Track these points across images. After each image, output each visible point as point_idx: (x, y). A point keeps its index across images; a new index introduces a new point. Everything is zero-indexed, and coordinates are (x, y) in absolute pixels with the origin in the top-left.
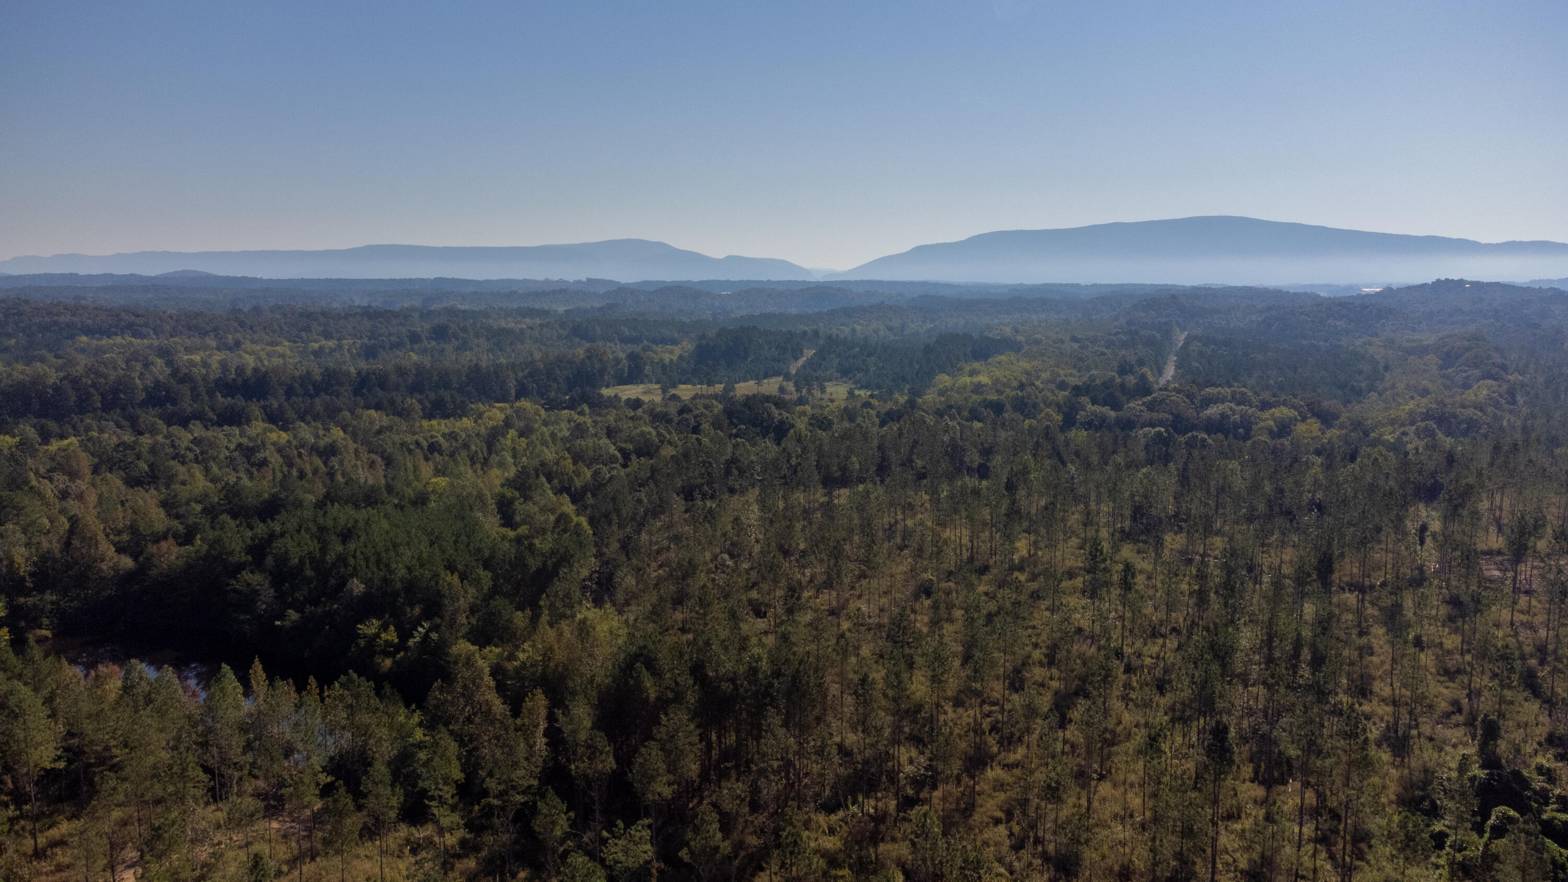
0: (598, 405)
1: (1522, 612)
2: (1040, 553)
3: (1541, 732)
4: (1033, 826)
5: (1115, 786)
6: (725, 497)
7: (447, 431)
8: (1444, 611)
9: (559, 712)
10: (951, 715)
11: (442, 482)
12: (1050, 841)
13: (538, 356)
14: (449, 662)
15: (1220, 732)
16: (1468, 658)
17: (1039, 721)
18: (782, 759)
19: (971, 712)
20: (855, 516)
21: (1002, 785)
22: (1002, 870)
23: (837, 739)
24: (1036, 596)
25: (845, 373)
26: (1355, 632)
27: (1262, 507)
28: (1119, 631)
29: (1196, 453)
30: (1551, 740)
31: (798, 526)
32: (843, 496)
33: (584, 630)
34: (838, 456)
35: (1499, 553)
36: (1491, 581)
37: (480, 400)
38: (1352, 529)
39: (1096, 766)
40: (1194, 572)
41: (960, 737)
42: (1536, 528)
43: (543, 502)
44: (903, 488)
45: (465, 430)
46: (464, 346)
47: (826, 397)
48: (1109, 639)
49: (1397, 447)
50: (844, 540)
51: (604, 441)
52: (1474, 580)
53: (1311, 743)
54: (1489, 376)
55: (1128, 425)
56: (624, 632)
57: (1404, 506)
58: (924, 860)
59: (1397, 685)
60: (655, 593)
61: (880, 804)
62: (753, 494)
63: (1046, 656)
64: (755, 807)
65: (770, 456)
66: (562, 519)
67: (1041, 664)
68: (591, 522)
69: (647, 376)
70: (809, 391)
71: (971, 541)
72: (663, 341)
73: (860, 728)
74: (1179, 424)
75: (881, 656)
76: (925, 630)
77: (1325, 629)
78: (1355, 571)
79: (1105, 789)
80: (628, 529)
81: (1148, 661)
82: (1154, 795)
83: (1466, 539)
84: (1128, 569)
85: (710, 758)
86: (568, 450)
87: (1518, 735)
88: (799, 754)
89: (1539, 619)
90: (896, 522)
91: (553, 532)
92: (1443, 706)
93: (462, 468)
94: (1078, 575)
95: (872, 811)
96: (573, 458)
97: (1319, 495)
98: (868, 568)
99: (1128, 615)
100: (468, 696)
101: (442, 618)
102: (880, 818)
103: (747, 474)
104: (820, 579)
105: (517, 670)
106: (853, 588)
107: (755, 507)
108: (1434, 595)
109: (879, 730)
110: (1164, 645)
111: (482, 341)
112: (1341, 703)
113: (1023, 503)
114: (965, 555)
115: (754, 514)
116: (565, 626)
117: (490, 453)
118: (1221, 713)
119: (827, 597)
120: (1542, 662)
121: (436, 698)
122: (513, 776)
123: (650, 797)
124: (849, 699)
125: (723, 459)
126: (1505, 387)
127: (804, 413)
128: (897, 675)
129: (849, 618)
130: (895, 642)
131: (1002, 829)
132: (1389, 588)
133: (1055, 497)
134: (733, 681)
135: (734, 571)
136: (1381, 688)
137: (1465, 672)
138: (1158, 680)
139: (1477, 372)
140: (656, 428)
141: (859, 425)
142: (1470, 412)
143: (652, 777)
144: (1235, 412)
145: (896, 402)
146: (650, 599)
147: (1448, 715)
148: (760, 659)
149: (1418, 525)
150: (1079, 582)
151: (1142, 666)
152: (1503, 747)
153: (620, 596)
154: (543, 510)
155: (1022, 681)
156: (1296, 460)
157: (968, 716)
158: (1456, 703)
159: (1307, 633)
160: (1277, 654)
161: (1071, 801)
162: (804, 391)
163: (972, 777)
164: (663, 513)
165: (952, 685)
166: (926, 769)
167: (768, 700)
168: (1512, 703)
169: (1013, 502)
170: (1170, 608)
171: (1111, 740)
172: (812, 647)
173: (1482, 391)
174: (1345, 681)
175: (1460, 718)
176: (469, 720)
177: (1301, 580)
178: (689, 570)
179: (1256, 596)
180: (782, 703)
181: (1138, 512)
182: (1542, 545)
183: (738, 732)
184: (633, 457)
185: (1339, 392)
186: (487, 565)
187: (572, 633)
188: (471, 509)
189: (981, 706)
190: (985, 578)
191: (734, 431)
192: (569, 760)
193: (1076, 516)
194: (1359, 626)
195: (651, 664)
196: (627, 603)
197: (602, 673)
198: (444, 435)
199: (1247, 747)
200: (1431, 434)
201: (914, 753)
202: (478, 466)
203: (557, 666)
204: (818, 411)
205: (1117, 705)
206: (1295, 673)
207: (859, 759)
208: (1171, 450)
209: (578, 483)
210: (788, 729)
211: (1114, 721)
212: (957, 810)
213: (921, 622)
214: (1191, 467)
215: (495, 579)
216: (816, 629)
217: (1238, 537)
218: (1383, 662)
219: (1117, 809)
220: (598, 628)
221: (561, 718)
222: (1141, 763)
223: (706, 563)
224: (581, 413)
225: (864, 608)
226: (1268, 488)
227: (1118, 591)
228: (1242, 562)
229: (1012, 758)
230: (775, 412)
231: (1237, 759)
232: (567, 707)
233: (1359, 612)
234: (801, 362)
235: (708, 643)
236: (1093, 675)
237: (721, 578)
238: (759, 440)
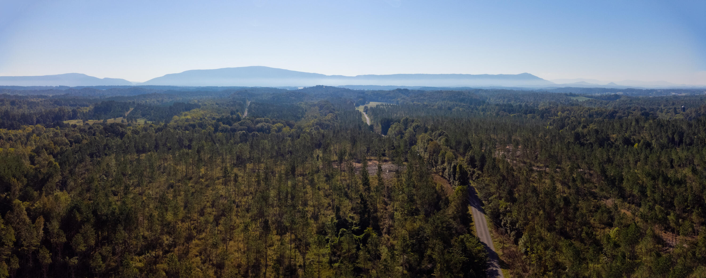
0: (62, 126)
1: (343, 176)
2: (208, 172)
3: (350, 207)
4: (209, 256)
5: (235, 242)
6: (104, 156)
7: (14, 134)
8: (325, 179)
9: (48, 223)
10: (180, 225)
11: (12, 149)
12: (214, 260)
13: (43, 110)
14: (12, 205)
15: (266, 222)
16: (331, 191)
17: (209, 225)
18: (123, 240)
19: (187, 224)
20: (148, 163)
21: (198, 245)
22: (199, 270)
23: (142, 234)
24: (207, 186)
25: (143, 116)
26: (302, 188)
27: (275, 154)
28: (234, 195)
29: (255, 138)
30: (352, 209)
31: (128, 166)
32: (143, 156)
33: (57, 198)
34: (141, 143)
35: (337, 161)
36: (335, 169)
37: (25, 124)
38: (300, 158)
39: (228, 237)
40: (256, 175)
41: (183, 231)
42: (344, 153)
43: (44, 157)
44: (164, 153)
45: (20, 133)
46: (20, 107)
47: (137, 123)
48: (231, 198)
49: (309, 134)
50: (144, 170)
51: (64, 138)
52: (331, 169)
53: (293, 221)
54: (331, 112)
55: (234, 130)
56: (70, 199)
57: (313, 150)
58: (172, 268)
59: (314, 201)
60: (80, 187)
61: (157, 253)
62: (113, 156)
63: (211, 204)
64: (114, 254)
65: (119, 143)
66: (50, 163)
67: (209, 207)
68: (60, 164)
69: (78, 117)
70: (132, 122)
71: (186, 170)
72: (84, 106)
73: (150, 230)
74: (249, 130)
75: (157, 208)
76: (171, 199)
77: (294, 188)
78: (301, 170)
79: (232, 243)
80: (72, 167)
81: (243, 203)
82: (247, 243)
83: (329, 158)
84: (236, 176)
85: (98, 239)
86: (53, 141)
87: (344, 209)
88: (129, 238)
89: (347, 177)
90: (161, 164)
91: (47, 167)
92: (326, 205)
93: (18, 146)
94: (221, 178)
95: (154, 255)
96: (54, 143)
97: (290, 149)
98: (152, 179)
99: (237, 190)
100: (18, 217)
101: (11, 192)
102: (157, 257)
103: (111, 149)
104: (136, 183)
105: (34, 210)
106: (147, 186)
107: (114, 160)
108: (322, 174)
109: (156, 231)
110: (248, 198)
111: (26, 106)
112: (300, 209)
113: (203, 156)
114: (184, 174)
115: (113, 163)
116: (50, 197)
117: (27, 141)
118: (266, 216)
119: (138, 189)
120: (349, 189)
121: (8, 216)
122: (32, 241)
123: (78, 250)
124: (146, 222)
125: (103, 144)
126: (335, 115)
127: (130, 129)
128: (162, 213)
129: (145, 196)
130: (162, 203)
131: (198, 258)
132: (310, 174)
133: (212, 154)
134: (106, 216)
135: (107, 181)
136: (310, 203)
137: (331, 195)
138: (247, 209)
139: (328, 111)
140: (81, 134)
141: (149, 133)
142: (327, 122)
143: (79, 244)
144: (265, 125)
145: (161, 125)
146: (79, 189)
147: (327, 207)
148: (115, 209)
149: (316, 155)
150: (221, 181)
151: (242, 205)
152: (341, 213)
153: (69, 188)
154: (44, 160)
155: (204, 213)
156: (283, 139)
157: (186, 225)
158: (329, 204)
159: (289, 190)
160: (281, 197)
161: (221, 248)
162: (130, 122)
163: (188, 243)
164: (83, 162)
165: (181, 215)
166: (172, 242)
167: (118, 222)
168: (342, 201)
169: (199, 157)
170: (249, 187)
171: (233, 228)
172: (133, 205)
173: (329, 116)
174: (300, 202)
175: (330, 208)
176: (18, 223)
177: (287, 174)
178: (92, 180)
179: (275, 181)
180: (123, 223)
181: (238, 158)
182: (346, 158)
183: (108, 232)
184: (74, 143)
185: (294, 118)
186: (25, 176)
187: (53, 199)
188: (21, 159)
189: (190, 221)
190: (191, 181)
191: (107, 135)
192: (50, 238)
193: (219, 160)
194: (303, 186)
195: (79, 210)
196: (71, 190)
197: (63, 212)
198: (13, 135)
199: (274, 226)
200: (318, 129)
201: (168, 237)
202: (24, 145)
203: (47, 209)
204: (134, 128)
205: (234, 218)
206: (287, 202)
207: (150, 239)
208: (247, 138)
209: (56, 152)
210: (125, 231)
211: (234, 223)
212: (183, 253)
213: (170, 196)
214: (254, 143)
215: (28, 181)
216: (135, 199)
217: (268, 163)
218: (310, 196)
219: (236, 248)
220: (61, 198)
221: (48, 225)
222: (243, 234)
223: (97, 178)
224: (57, 129)
225: (151, 192)
226: (276, 148)
227: (233, 183)
228: (270, 171)
229: (201, 237)
230: (120, 128)
231: (272, 229)
232: (50, 222)
233: (303, 182)
234: (129, 112)
235: (98, 204)
236: (226, 209)
237: (102, 183)
238: (115, 138)
